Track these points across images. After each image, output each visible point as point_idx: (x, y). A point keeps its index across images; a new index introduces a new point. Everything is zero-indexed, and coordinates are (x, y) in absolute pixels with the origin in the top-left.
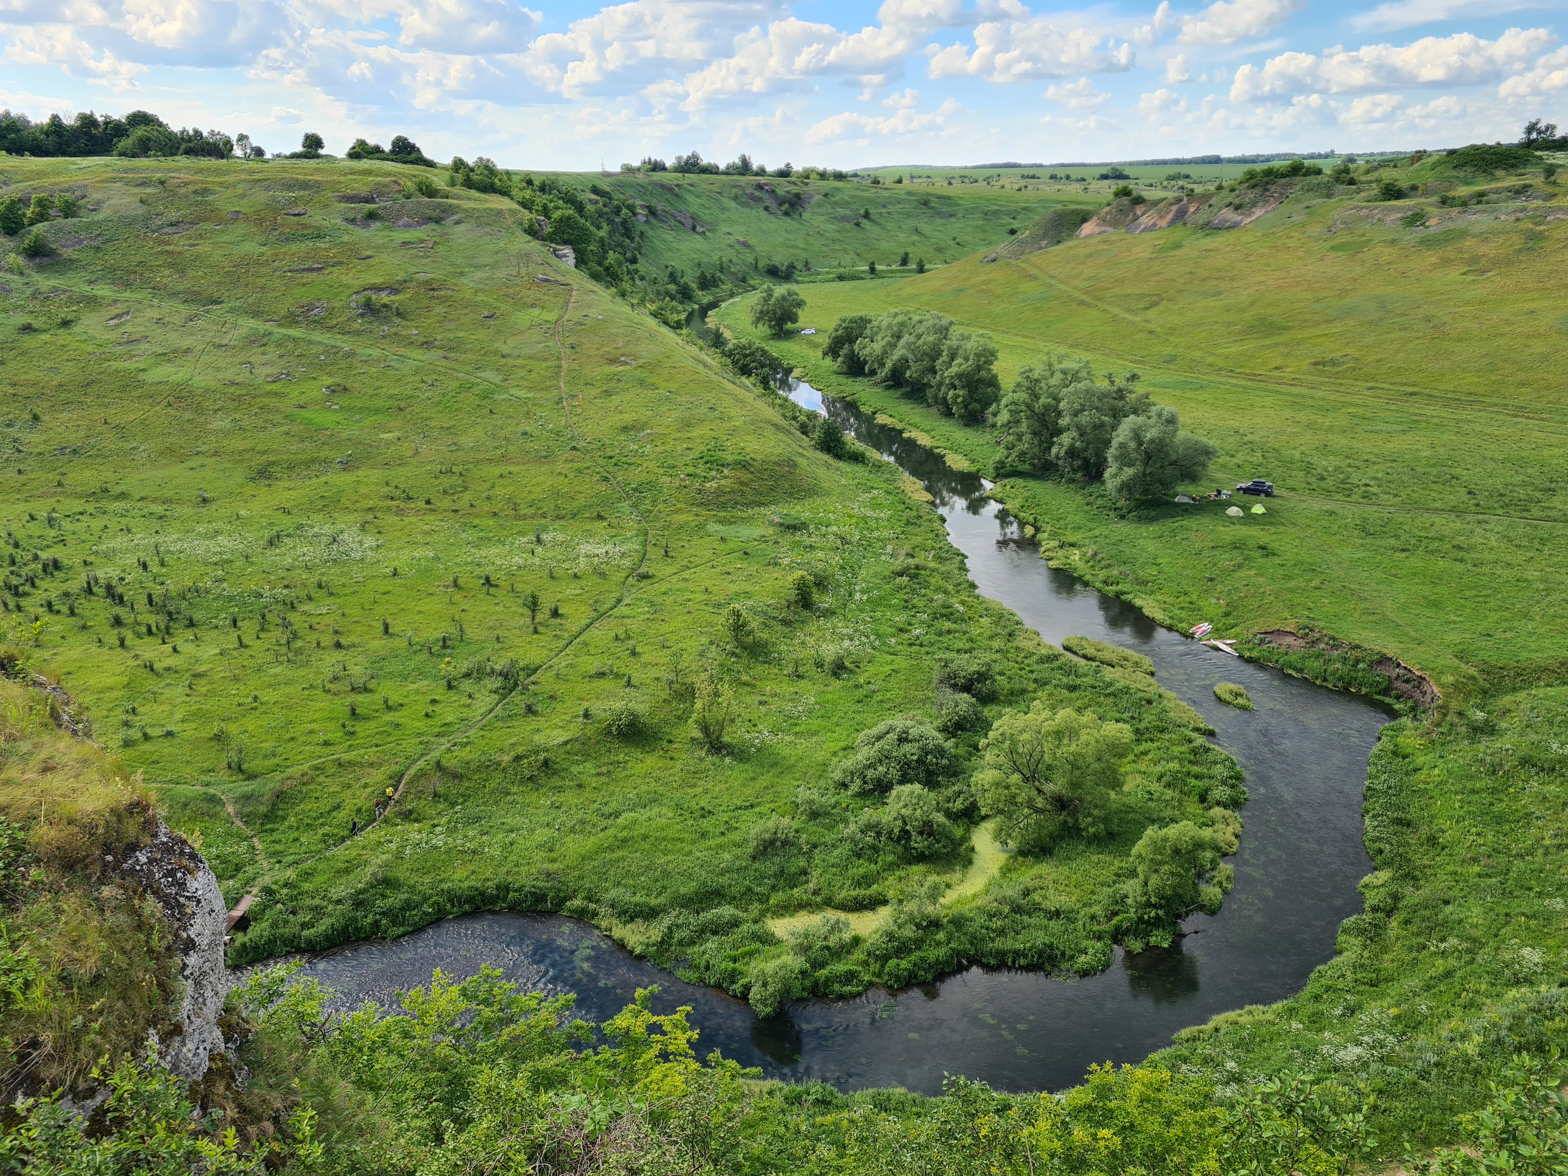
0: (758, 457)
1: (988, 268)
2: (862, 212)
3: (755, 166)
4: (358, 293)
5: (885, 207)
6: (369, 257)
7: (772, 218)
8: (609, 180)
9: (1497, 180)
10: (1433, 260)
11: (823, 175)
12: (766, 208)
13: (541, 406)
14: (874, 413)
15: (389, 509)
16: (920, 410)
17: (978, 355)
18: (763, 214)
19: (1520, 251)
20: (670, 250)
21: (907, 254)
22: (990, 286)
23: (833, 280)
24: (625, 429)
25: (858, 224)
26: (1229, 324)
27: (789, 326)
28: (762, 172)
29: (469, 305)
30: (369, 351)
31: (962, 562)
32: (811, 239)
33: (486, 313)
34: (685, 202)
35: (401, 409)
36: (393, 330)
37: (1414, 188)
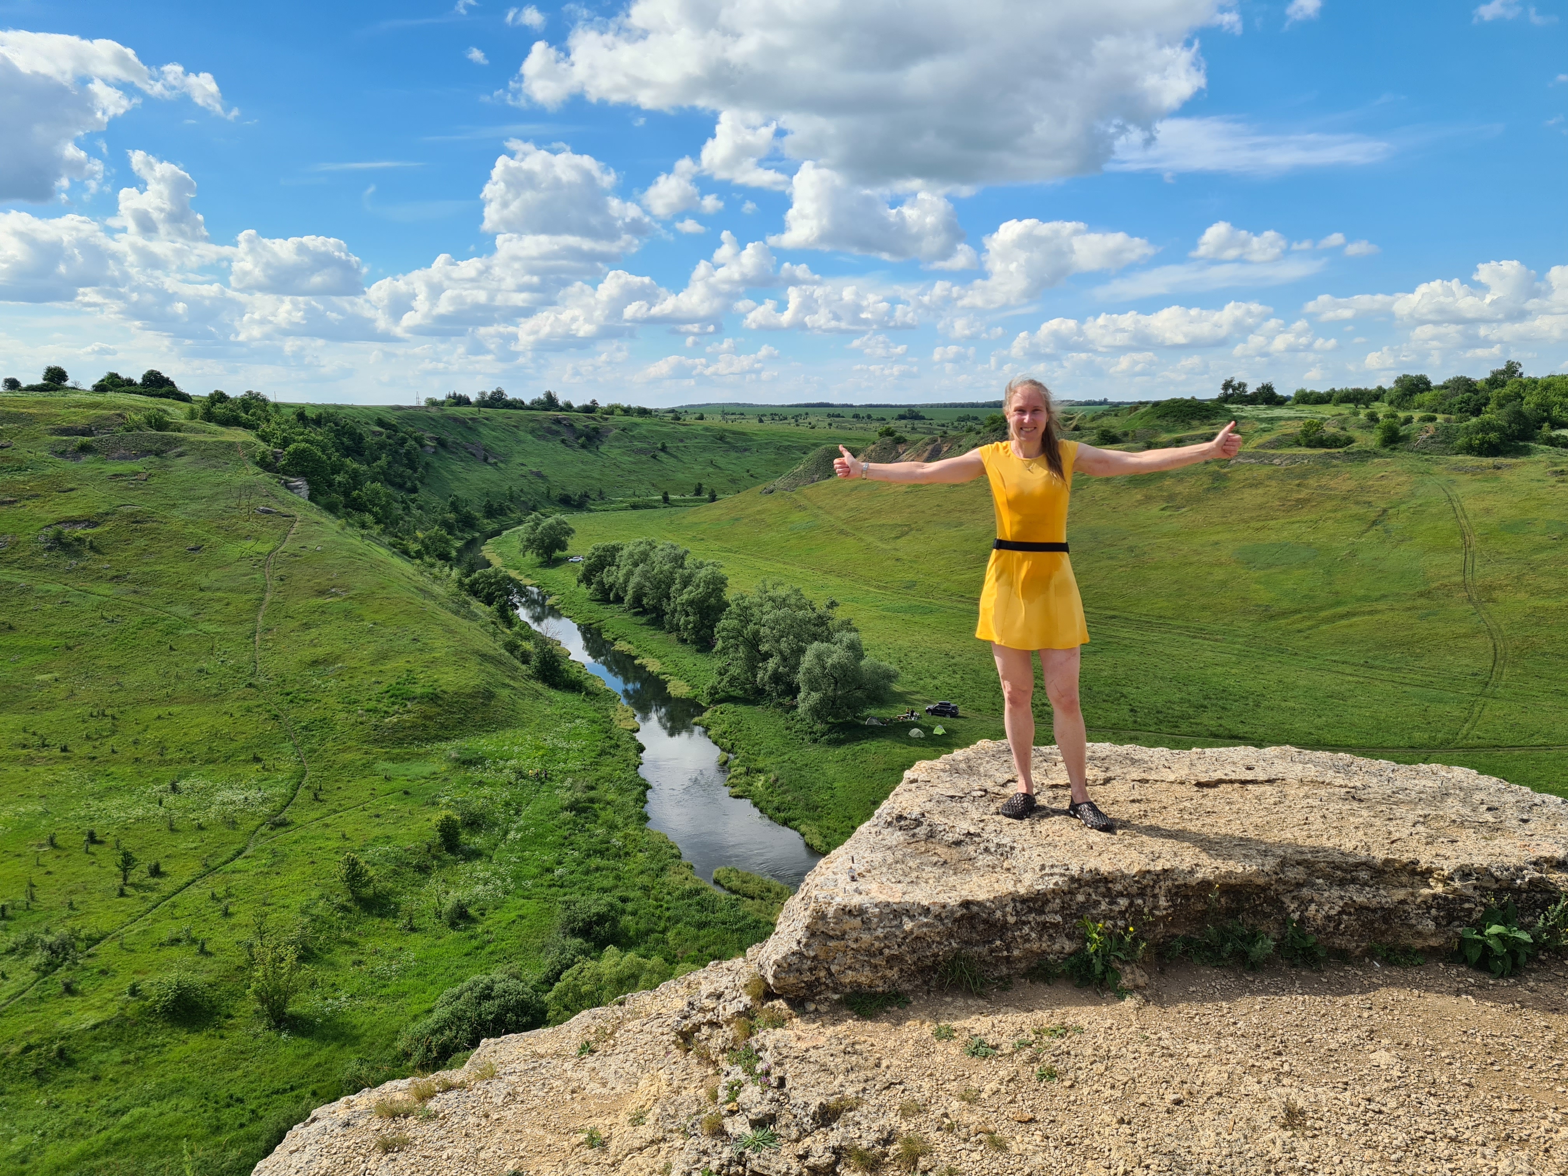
0: (450, 689)
1: (765, 498)
2: (659, 445)
3: (560, 403)
4: (49, 526)
5: (682, 441)
6: (71, 490)
7: (570, 452)
8: (398, 413)
9: (1193, 428)
10: (1139, 497)
11: (627, 411)
12: (563, 441)
13: (229, 640)
14: (615, 640)
15: (16, 759)
16: (660, 635)
17: (707, 584)
18: (560, 447)
19: (1208, 489)
20: (458, 480)
21: (700, 485)
22: (763, 516)
23: (626, 509)
24: (315, 663)
25: (654, 457)
26: (966, 552)
27: (558, 553)
28: (569, 407)
29: (175, 536)
30: (49, 587)
31: (644, 793)
32: (607, 471)
33: (192, 545)
34: (479, 434)
35: (69, 648)
36: (81, 564)
37: (1126, 434)
